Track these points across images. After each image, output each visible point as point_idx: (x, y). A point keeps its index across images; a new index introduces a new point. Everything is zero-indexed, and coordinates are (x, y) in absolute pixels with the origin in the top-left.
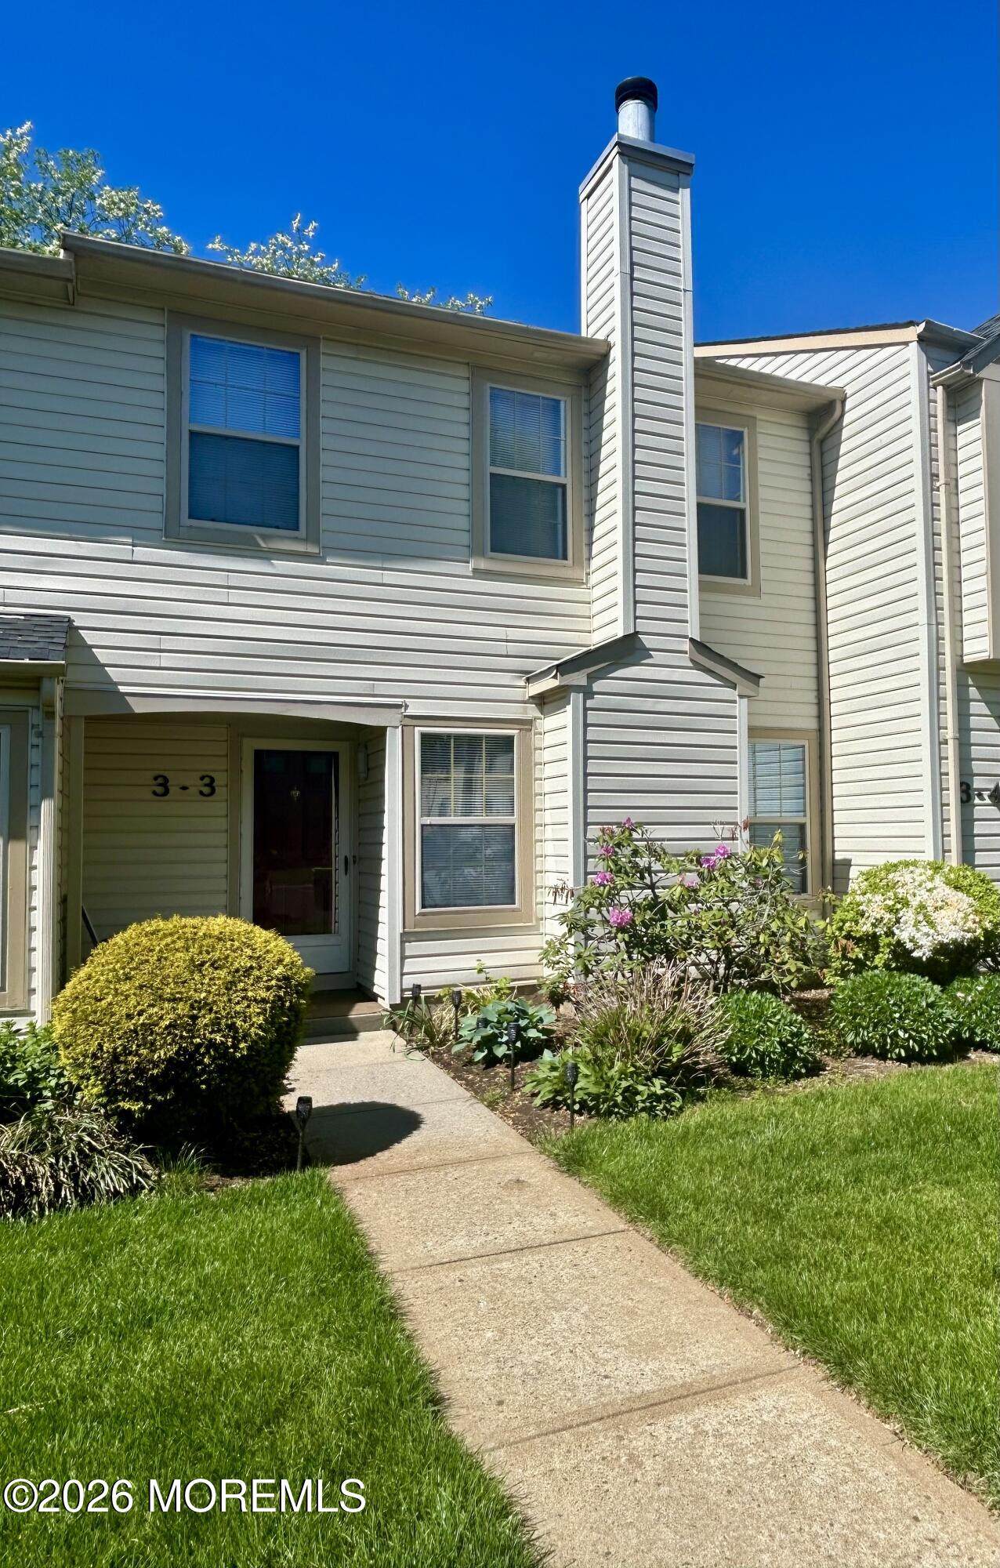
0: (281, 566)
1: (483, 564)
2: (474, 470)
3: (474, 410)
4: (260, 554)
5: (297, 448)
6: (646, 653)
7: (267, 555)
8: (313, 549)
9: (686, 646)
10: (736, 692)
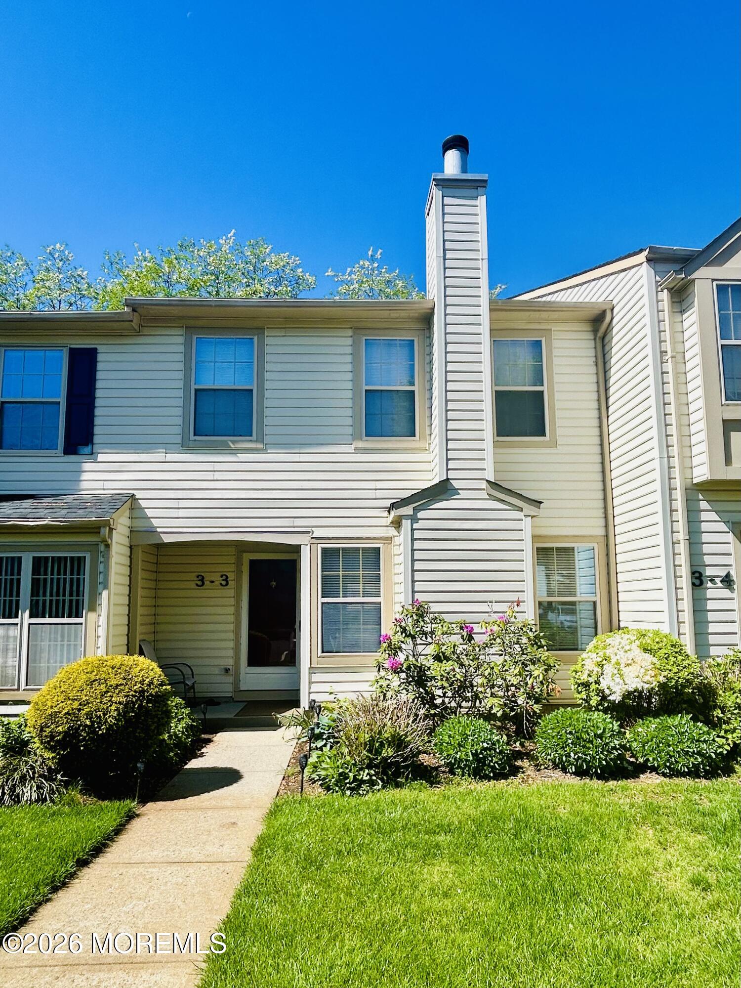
0: (242, 457)
1: (360, 444)
2: (355, 390)
3: (355, 355)
4: (231, 452)
5: (252, 390)
6: (456, 491)
7: (236, 451)
8: (260, 446)
9: (484, 485)
10: (522, 514)
